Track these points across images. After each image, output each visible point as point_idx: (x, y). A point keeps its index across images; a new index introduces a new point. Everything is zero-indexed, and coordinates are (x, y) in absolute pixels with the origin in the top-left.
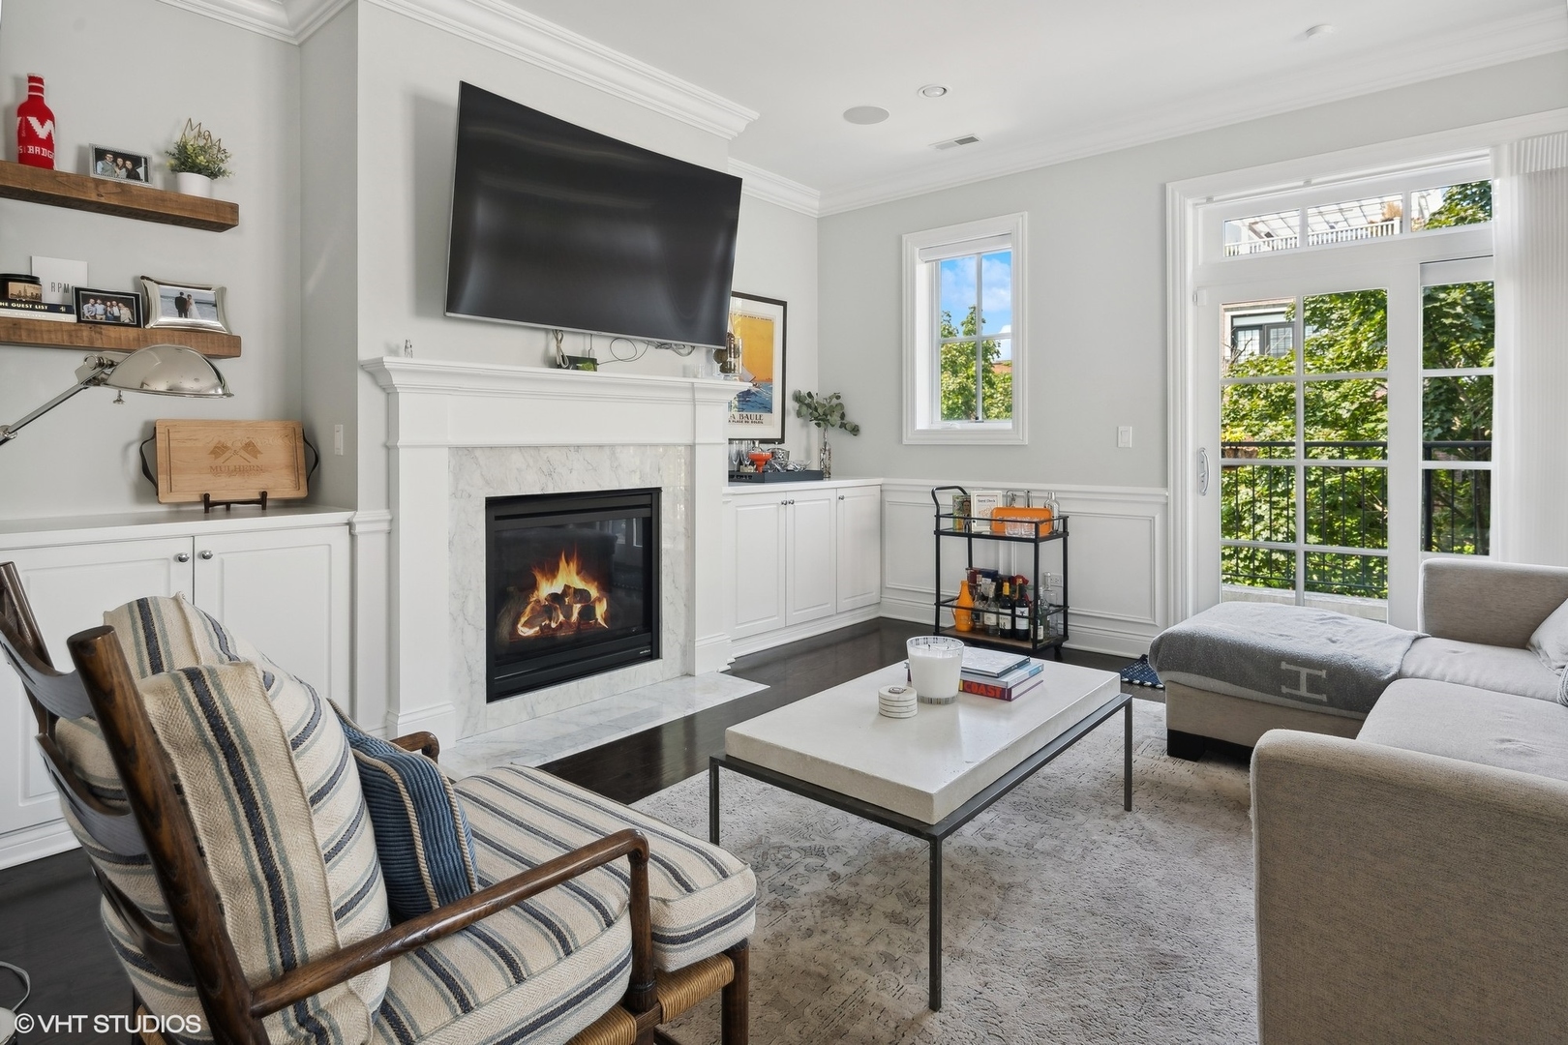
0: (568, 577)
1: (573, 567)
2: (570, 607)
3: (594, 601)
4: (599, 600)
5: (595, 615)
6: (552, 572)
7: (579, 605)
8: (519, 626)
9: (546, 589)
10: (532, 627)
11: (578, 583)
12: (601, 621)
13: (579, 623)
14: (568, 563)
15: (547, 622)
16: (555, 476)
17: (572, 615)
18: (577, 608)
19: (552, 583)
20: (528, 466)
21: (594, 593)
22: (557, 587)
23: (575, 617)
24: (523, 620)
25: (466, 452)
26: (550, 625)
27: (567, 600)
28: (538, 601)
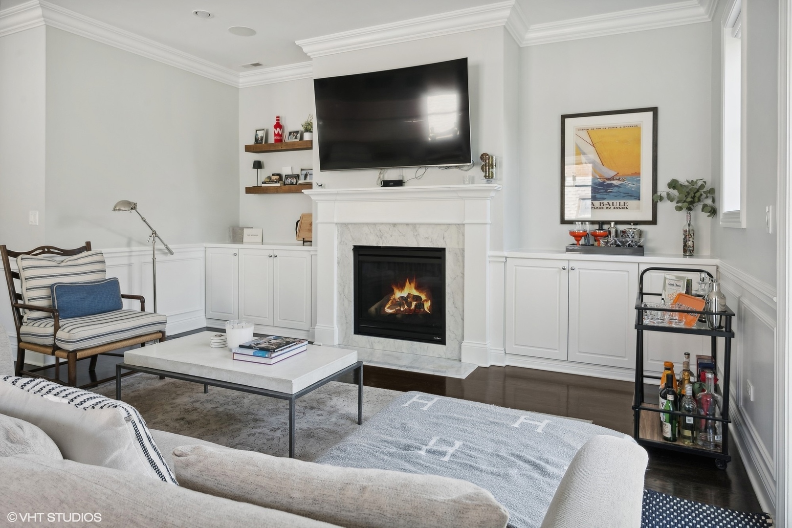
0: (410, 290)
1: (413, 285)
2: (411, 303)
3: (424, 301)
4: (427, 301)
5: (424, 307)
6: (402, 287)
7: (415, 302)
8: (386, 308)
9: (398, 294)
10: (391, 309)
11: (415, 293)
12: (426, 310)
13: (415, 310)
14: (410, 283)
15: (399, 308)
16: (383, 238)
17: (411, 306)
18: (414, 304)
19: (402, 292)
20: (371, 232)
21: (424, 297)
22: (404, 294)
23: (413, 307)
24: (387, 306)
25: (345, 226)
26: (400, 310)
27: (409, 300)
28: (394, 299)
